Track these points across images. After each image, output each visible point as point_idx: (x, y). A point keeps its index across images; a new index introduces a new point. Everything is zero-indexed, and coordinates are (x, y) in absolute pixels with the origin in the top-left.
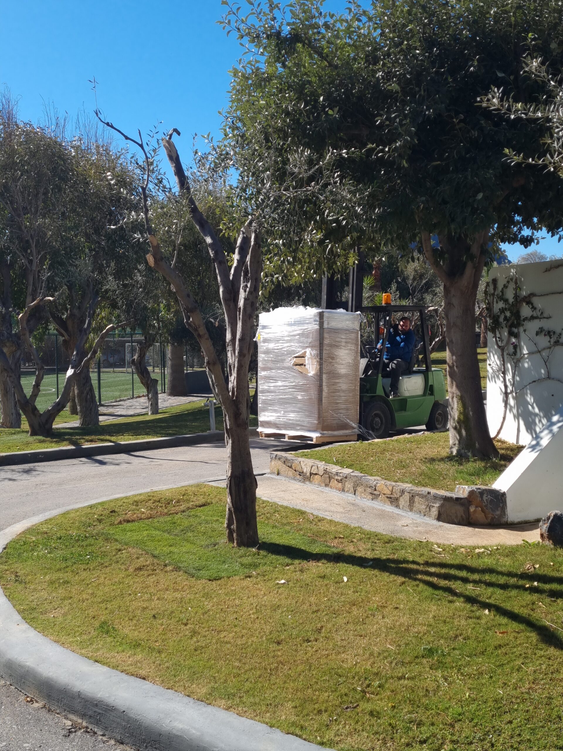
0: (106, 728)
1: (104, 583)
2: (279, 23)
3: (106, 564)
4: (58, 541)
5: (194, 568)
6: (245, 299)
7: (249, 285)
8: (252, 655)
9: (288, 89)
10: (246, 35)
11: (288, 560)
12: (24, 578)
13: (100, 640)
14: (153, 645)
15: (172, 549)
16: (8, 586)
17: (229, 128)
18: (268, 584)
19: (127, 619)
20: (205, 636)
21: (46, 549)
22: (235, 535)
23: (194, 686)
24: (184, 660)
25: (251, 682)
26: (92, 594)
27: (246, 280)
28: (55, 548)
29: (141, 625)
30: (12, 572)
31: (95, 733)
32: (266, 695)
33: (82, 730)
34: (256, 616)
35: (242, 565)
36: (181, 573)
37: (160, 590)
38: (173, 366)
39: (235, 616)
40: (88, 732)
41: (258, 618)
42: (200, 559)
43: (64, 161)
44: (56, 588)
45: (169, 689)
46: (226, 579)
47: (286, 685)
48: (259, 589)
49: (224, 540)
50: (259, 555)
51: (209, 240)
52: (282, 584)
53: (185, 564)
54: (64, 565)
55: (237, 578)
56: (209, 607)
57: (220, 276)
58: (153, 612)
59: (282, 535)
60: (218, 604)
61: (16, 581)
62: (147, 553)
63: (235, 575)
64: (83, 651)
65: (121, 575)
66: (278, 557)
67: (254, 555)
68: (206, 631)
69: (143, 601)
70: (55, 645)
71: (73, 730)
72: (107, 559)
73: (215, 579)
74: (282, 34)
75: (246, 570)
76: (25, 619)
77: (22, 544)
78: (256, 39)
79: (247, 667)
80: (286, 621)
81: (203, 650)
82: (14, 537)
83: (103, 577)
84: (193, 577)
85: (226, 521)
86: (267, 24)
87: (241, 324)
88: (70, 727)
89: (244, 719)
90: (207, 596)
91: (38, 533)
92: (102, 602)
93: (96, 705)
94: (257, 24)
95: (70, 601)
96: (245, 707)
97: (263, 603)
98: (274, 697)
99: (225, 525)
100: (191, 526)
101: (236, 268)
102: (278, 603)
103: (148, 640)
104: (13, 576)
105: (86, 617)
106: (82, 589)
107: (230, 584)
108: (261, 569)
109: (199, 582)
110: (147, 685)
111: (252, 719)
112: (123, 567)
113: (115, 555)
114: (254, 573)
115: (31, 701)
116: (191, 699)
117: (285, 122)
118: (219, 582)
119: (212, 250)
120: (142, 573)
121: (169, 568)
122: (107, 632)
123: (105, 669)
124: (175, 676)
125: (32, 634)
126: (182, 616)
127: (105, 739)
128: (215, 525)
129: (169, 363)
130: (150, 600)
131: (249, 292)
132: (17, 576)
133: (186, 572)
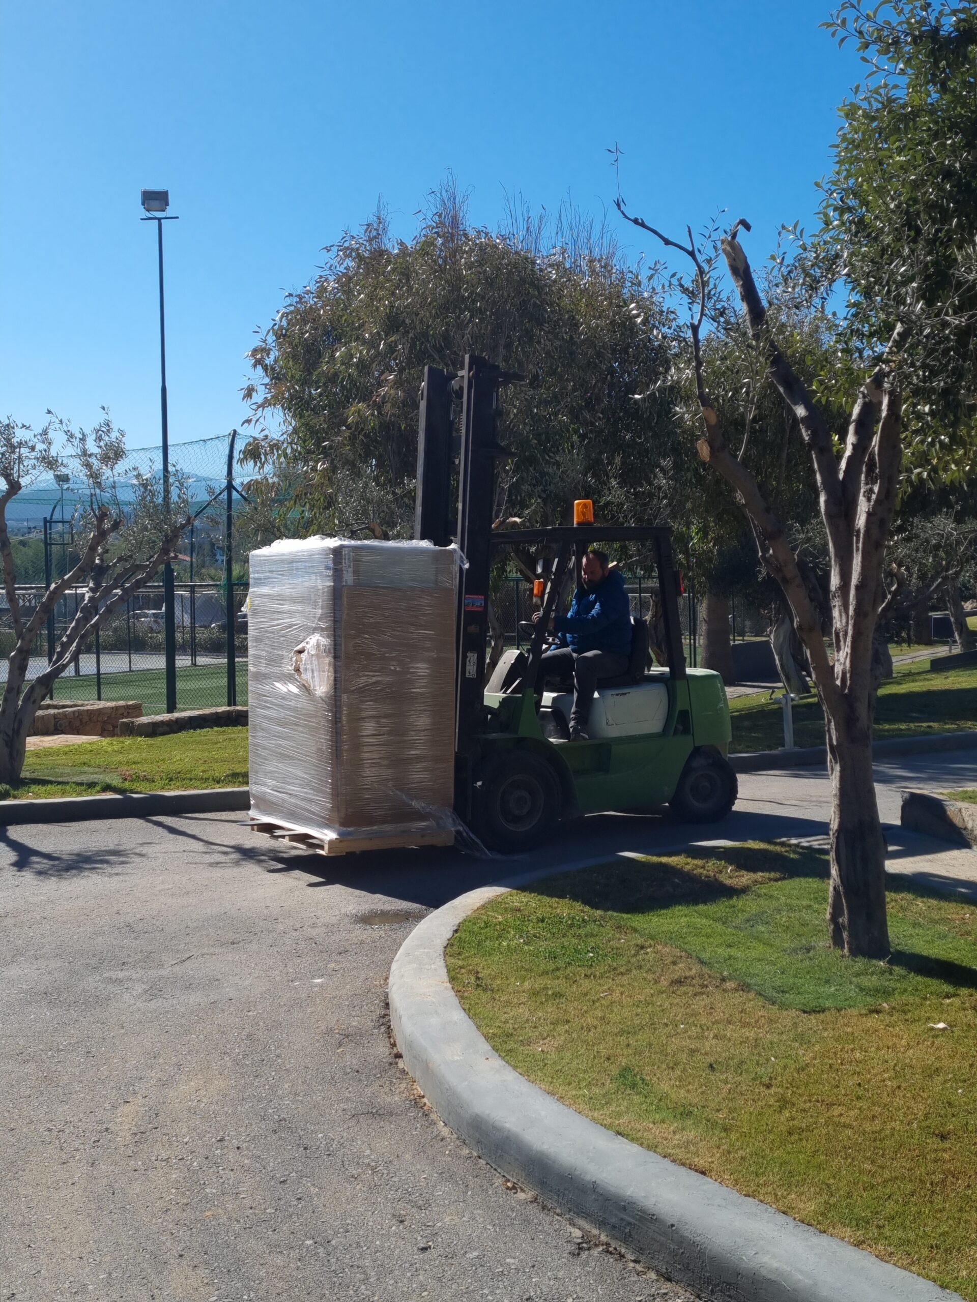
0: (641, 1250)
1: (620, 1002)
2: (936, 14)
3: (622, 970)
4: (540, 925)
5: (774, 988)
6: (869, 514)
7: (876, 489)
8: (896, 1153)
9: (950, 130)
10: (874, 42)
11: (947, 988)
12: (489, 981)
13: (623, 1099)
14: (713, 1116)
15: (733, 951)
16: (466, 994)
17: (834, 210)
18: (913, 1027)
19: (664, 1066)
20: (804, 1110)
21: (521, 937)
22: (845, 935)
23: (793, 1196)
24: (771, 1149)
25: (897, 1202)
26: (603, 1018)
27: (871, 480)
28: (535, 936)
29: (690, 1079)
30: (470, 972)
31: (622, 1256)
32: (927, 1229)
33: (601, 1249)
34: (895, 1084)
35: (862, 990)
36: (752, 995)
37: (717, 1022)
38: (710, 634)
39: (857, 1079)
40: (611, 1253)
41: (899, 1087)
42: (783, 973)
43: (539, 288)
44: (542, 1003)
45: (749, 1196)
46: (833, 1011)
47: (965, 1216)
48: (897, 1036)
49: (824, 942)
50: (891, 974)
51: (801, 411)
52: (940, 1030)
53: (758, 980)
54: (551, 966)
55: (855, 1012)
56: (807, 1059)
57: (821, 475)
58: (710, 1059)
59: (933, 941)
60: (823, 1056)
61: (478, 985)
62: (689, 956)
63: (850, 1007)
64: (596, 1114)
65: (649, 991)
66: (927, 980)
67: (883, 973)
68: (805, 1102)
69: (689, 1037)
70: (548, 1098)
71: (585, 1245)
72: (623, 961)
73: (814, 1011)
74: (942, 33)
75: (869, 999)
76: (497, 1050)
77: (483, 925)
78: (892, 46)
79: (887, 1174)
80: (953, 1098)
81: (804, 1134)
82: (469, 913)
83: (618, 990)
84: (774, 1003)
85: (829, 910)
86: (914, 17)
87: (860, 559)
88: (579, 1241)
89: (889, 1267)
90: (801, 1038)
91: (506, 909)
92: (621, 1033)
93: (624, 1209)
94: (895, 20)
95: (567, 1027)
96: (890, 1245)
97: (907, 1061)
98: (941, 1235)
99: (828, 916)
100: (763, 913)
101: (850, 459)
102: (937, 1065)
103: (703, 1107)
104: (473, 978)
105: (595, 1057)
106: (585, 1008)
107: (841, 1021)
108: (897, 1000)
109: (785, 1013)
110: (708, 1185)
111: (905, 1269)
112: (650, 977)
113: (634, 955)
114: (885, 1005)
115: (514, 1188)
116: (789, 1220)
117: (944, 190)
118: (822, 1016)
119: (807, 428)
120: (683, 989)
121: (729, 985)
122: (633, 1086)
123: (635, 1148)
124: (757, 1175)
125: (510, 1076)
126: (761, 1071)
127: (639, 1267)
128: (806, 916)
129: (702, 628)
130: (700, 1037)
131: (876, 501)
132: (478, 978)
133: (760, 994)
